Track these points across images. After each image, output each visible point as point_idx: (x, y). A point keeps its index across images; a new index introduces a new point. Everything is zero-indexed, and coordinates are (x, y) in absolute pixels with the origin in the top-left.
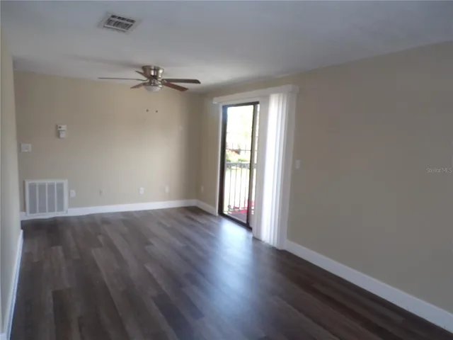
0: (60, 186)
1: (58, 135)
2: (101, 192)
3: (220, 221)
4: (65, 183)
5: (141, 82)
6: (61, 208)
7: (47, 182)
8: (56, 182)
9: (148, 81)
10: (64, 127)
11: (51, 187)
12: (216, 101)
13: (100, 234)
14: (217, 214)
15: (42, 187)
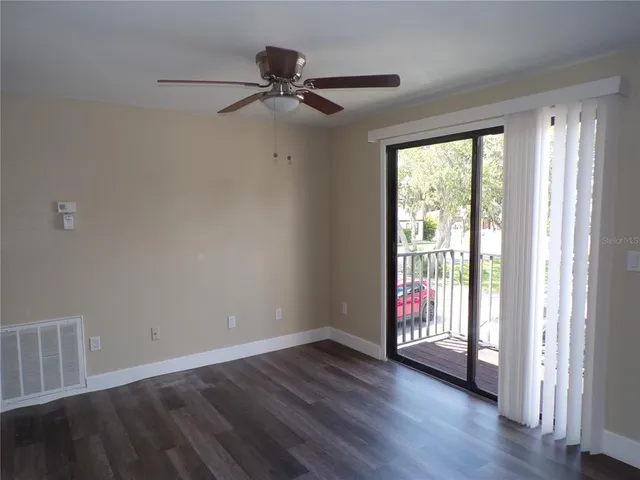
0: (70, 331)
1: (59, 223)
2: (153, 334)
3: (392, 370)
4: (79, 323)
5: (257, 90)
6: (73, 379)
7: (39, 326)
8: (59, 323)
9: (271, 87)
10: (71, 207)
11: (49, 335)
12: (373, 136)
13: (171, 446)
14: (386, 359)
15: (29, 338)
